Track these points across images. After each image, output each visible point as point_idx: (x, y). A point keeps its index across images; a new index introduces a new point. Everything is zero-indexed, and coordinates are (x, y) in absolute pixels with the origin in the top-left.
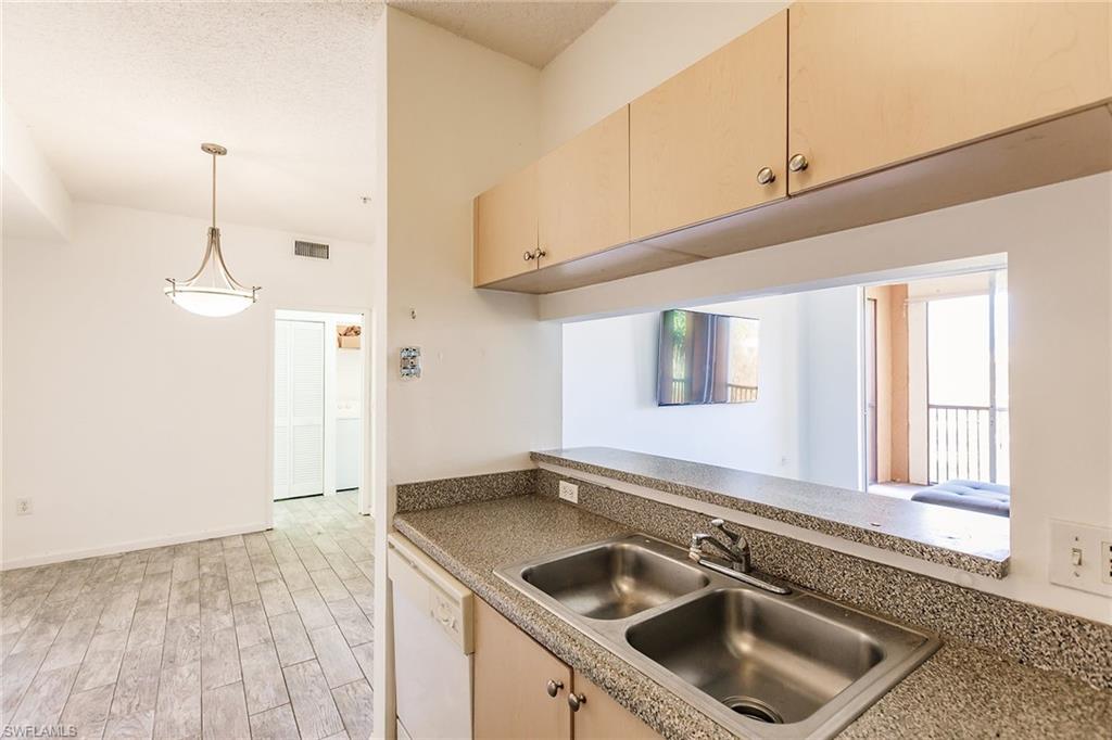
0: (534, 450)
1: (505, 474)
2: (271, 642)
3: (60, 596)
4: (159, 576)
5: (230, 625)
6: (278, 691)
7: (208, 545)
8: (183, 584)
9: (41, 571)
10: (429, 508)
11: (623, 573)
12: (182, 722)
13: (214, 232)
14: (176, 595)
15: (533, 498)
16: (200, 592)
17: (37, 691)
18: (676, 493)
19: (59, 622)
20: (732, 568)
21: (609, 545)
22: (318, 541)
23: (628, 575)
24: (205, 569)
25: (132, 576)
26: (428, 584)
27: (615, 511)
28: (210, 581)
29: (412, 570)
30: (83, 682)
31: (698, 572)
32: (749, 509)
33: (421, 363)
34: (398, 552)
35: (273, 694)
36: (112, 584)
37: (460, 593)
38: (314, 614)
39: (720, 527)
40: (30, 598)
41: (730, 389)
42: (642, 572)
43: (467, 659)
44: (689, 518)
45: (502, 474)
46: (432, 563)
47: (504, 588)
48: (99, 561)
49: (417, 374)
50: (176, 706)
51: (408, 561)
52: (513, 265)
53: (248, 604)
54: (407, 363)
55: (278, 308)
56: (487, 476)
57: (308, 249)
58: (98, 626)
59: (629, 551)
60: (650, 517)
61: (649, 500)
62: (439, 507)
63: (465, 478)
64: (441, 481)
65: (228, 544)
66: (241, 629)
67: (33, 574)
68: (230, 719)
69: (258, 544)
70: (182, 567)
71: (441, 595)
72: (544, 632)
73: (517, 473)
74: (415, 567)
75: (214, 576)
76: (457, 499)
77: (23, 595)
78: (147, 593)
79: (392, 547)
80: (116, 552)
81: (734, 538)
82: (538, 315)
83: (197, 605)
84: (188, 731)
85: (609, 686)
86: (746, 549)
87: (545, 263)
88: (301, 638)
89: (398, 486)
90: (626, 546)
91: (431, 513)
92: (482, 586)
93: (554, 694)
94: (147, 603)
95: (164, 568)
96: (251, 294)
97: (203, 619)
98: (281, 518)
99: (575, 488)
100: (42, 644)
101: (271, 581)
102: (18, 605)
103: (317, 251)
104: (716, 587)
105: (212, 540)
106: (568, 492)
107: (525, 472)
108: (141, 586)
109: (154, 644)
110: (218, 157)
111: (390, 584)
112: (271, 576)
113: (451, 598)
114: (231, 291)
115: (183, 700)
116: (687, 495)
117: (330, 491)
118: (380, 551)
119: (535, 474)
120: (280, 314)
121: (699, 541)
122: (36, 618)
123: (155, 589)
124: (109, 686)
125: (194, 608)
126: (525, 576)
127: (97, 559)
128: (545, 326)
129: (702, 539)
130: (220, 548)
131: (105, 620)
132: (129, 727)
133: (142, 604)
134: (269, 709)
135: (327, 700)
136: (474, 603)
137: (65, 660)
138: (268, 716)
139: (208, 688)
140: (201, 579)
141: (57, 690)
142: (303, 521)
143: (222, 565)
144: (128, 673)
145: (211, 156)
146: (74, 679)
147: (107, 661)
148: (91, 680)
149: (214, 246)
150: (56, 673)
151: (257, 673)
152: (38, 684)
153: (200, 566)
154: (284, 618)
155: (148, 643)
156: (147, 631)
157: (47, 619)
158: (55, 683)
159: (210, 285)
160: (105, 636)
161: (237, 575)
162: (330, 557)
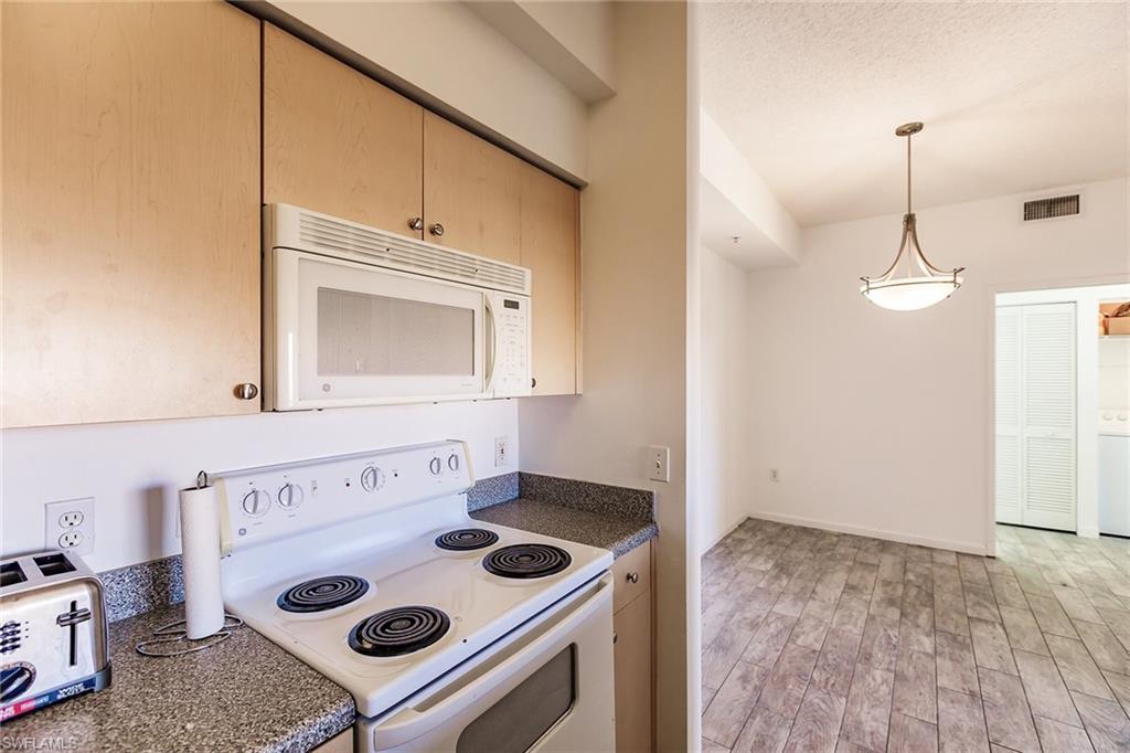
2: (978, 698)
3: (793, 553)
4: (866, 565)
5: (930, 651)
7: (917, 552)
8: (887, 583)
9: (784, 528)
12: (868, 729)
14: (879, 593)
16: (903, 598)
17: (769, 625)
19: (790, 575)
22: (1062, 595)
24: (910, 576)
25: (844, 557)
28: (914, 591)
30: (798, 637)
36: (830, 558)
38: (1046, 696)
40: (775, 547)
48: (821, 534)
50: (866, 708)
53: (954, 637)
55: (1000, 292)
57: (1044, 210)
58: (814, 591)
65: (938, 558)
67: (778, 529)
69: (975, 570)
70: (888, 565)
75: (919, 587)
77: (771, 543)
78: (855, 579)
83: (899, 612)
84: (873, 744)
94: (854, 588)
95: (873, 560)
96: (950, 279)
97: (903, 629)
98: (1005, 546)
100: (776, 588)
101: (986, 622)
102: (768, 550)
103: (1061, 207)
105: (922, 547)
108: (850, 570)
109: (854, 631)
110: (914, 136)
112: (986, 615)
114: (931, 279)
115: (873, 707)
120: (1001, 299)
122: (776, 565)
123: (863, 578)
124: (814, 651)
125: (894, 614)
127: (822, 531)
130: (929, 559)
131: (819, 588)
132: (824, 701)
133: (851, 588)
137: (787, 608)
140: (905, 585)
141: (780, 632)
142: (1041, 561)
143: (929, 578)
144: (830, 648)
145: (907, 137)
146: (792, 629)
147: (816, 628)
148: (802, 637)
149: (909, 234)
150: (781, 617)
151: (957, 728)
152: (770, 620)
153: (905, 572)
154: (1000, 678)
155: (849, 627)
156: (850, 616)
157: (782, 569)
158: (780, 626)
159: (906, 277)
160: (818, 603)
161: (944, 597)
162: (1080, 626)
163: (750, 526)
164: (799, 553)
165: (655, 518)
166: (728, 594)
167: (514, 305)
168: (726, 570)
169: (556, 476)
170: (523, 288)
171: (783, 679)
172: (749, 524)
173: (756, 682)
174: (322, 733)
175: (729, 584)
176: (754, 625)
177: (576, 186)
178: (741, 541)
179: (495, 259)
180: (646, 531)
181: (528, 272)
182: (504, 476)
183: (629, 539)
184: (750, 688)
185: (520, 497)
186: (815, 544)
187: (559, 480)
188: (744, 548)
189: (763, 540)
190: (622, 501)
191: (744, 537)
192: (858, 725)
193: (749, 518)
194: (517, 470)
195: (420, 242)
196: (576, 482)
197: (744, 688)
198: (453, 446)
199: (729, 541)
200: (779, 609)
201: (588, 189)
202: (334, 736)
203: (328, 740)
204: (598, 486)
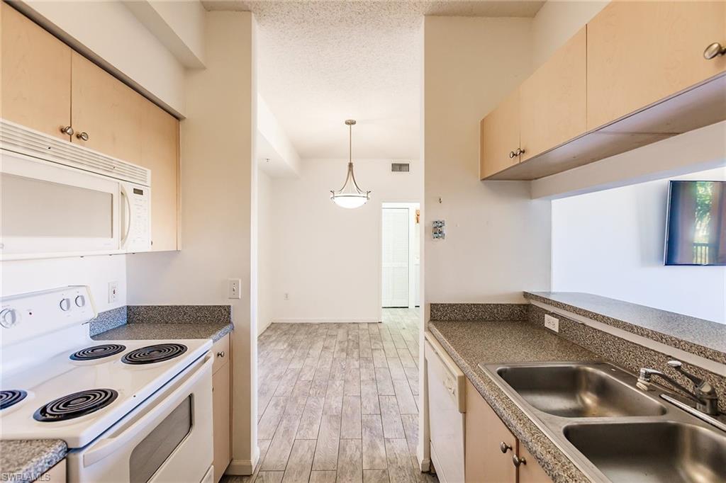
0: (526, 291)
1: (503, 305)
2: (375, 380)
3: (297, 337)
4: (331, 336)
5: (358, 366)
6: (375, 406)
7: (352, 326)
8: (340, 342)
9: (292, 325)
10: (450, 320)
11: (587, 389)
12: (334, 407)
13: (351, 165)
14: (337, 348)
15: (524, 324)
16: (347, 347)
17: (287, 375)
18: (642, 335)
19: (296, 349)
20: (695, 408)
21: (574, 366)
22: (403, 333)
23: (592, 392)
24: (350, 337)
25: (322, 334)
26: (442, 365)
27: (589, 342)
28: (351, 344)
29: (435, 355)
30: (301, 377)
31: (657, 402)
32: (718, 359)
33: (445, 230)
34: (429, 343)
35: (373, 407)
36: (315, 336)
37: (458, 373)
38: (397, 372)
39: (678, 368)
40: (287, 336)
41: (699, 248)
42: (604, 391)
43: (461, 415)
44: (656, 358)
45: (501, 304)
46: (445, 352)
47: (482, 376)
48: (311, 325)
49: (443, 237)
50: (333, 399)
51: (434, 349)
52: (504, 162)
53: (367, 358)
54: (437, 230)
55: (384, 202)
56: (490, 305)
57: (398, 167)
58: (308, 354)
59: (592, 374)
60: (619, 352)
61: (619, 338)
62: (456, 321)
63: (474, 304)
64: (457, 304)
65: (361, 327)
66: (363, 370)
67: (289, 326)
68: (354, 413)
69: (374, 329)
70: (341, 334)
71: (448, 373)
72: (502, 409)
73: (513, 305)
74: (437, 353)
75: (353, 341)
76: (469, 317)
77: (285, 334)
78: (327, 344)
79: (426, 339)
80: (317, 322)
81: (697, 382)
82: (530, 195)
83: (345, 354)
84: (336, 412)
85: (539, 457)
86: (713, 392)
87: (525, 157)
88: (389, 383)
89: (431, 304)
90: (590, 369)
91: (450, 323)
92: (470, 371)
93: (505, 451)
94: (326, 348)
95: (335, 333)
96: (366, 195)
97: (347, 360)
98: (386, 317)
99: (557, 321)
100: (290, 356)
101: (378, 349)
102: (284, 338)
103: (403, 168)
104: (670, 419)
105: (354, 323)
106: (552, 323)
107: (519, 305)
108: (325, 340)
109: (327, 367)
110: (352, 126)
111: (426, 361)
112: (379, 347)
113: (454, 376)
114: (358, 195)
116: (652, 338)
117: (412, 306)
118: (422, 341)
119: (527, 308)
120: (385, 205)
121: (648, 375)
122: (289, 345)
123: (330, 342)
124: (310, 381)
125: (344, 355)
126: (500, 373)
127: (311, 324)
128: (536, 203)
129: (650, 374)
130: (357, 328)
131: (311, 351)
132: (315, 402)
133: (325, 348)
134: (370, 414)
135: (398, 419)
136: (465, 382)
137: (296, 365)
138: (369, 418)
139: (346, 395)
140: (348, 342)
141: (293, 378)
142: (397, 321)
143: (358, 337)
144: (317, 377)
145: (349, 126)
146: (299, 375)
147: (310, 370)
148: (304, 376)
149: (350, 173)
150: (293, 370)
151: (367, 394)
152: (287, 373)
153: (348, 335)
154: (382, 370)
155: (325, 366)
156: (325, 361)
157: (292, 346)
158: (293, 374)
159: (349, 193)
160: (311, 359)
161: (363, 343)
162: (408, 343)
163: (273, 327)
164: (299, 337)
165: (232, 320)
166: (264, 365)
167: (140, 192)
168: (262, 353)
169: (159, 305)
170: (146, 182)
171: (296, 399)
172: (273, 326)
173: (282, 404)
174: (47, 464)
175: (264, 360)
176: (280, 378)
177: (177, 118)
178: (269, 336)
179: (127, 161)
180: (228, 328)
181: (149, 172)
182: (116, 309)
183: (219, 333)
184: (279, 408)
185: (128, 322)
186: (308, 330)
187: (162, 307)
188: (271, 340)
189: (281, 333)
190: (210, 313)
191: (270, 334)
192: (330, 407)
193: (273, 323)
194: (126, 304)
195: (69, 143)
196: (176, 306)
197: (276, 409)
198: (77, 290)
199: (262, 337)
200: (291, 366)
201: (186, 121)
202: (54, 466)
203: (50, 468)
204: (193, 307)
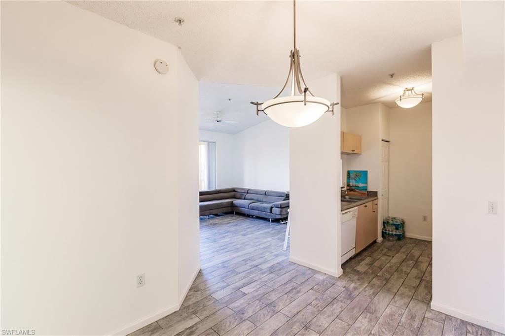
13: (294, 55)
35: (335, 305)
115: (360, 328)
134: (342, 302)
